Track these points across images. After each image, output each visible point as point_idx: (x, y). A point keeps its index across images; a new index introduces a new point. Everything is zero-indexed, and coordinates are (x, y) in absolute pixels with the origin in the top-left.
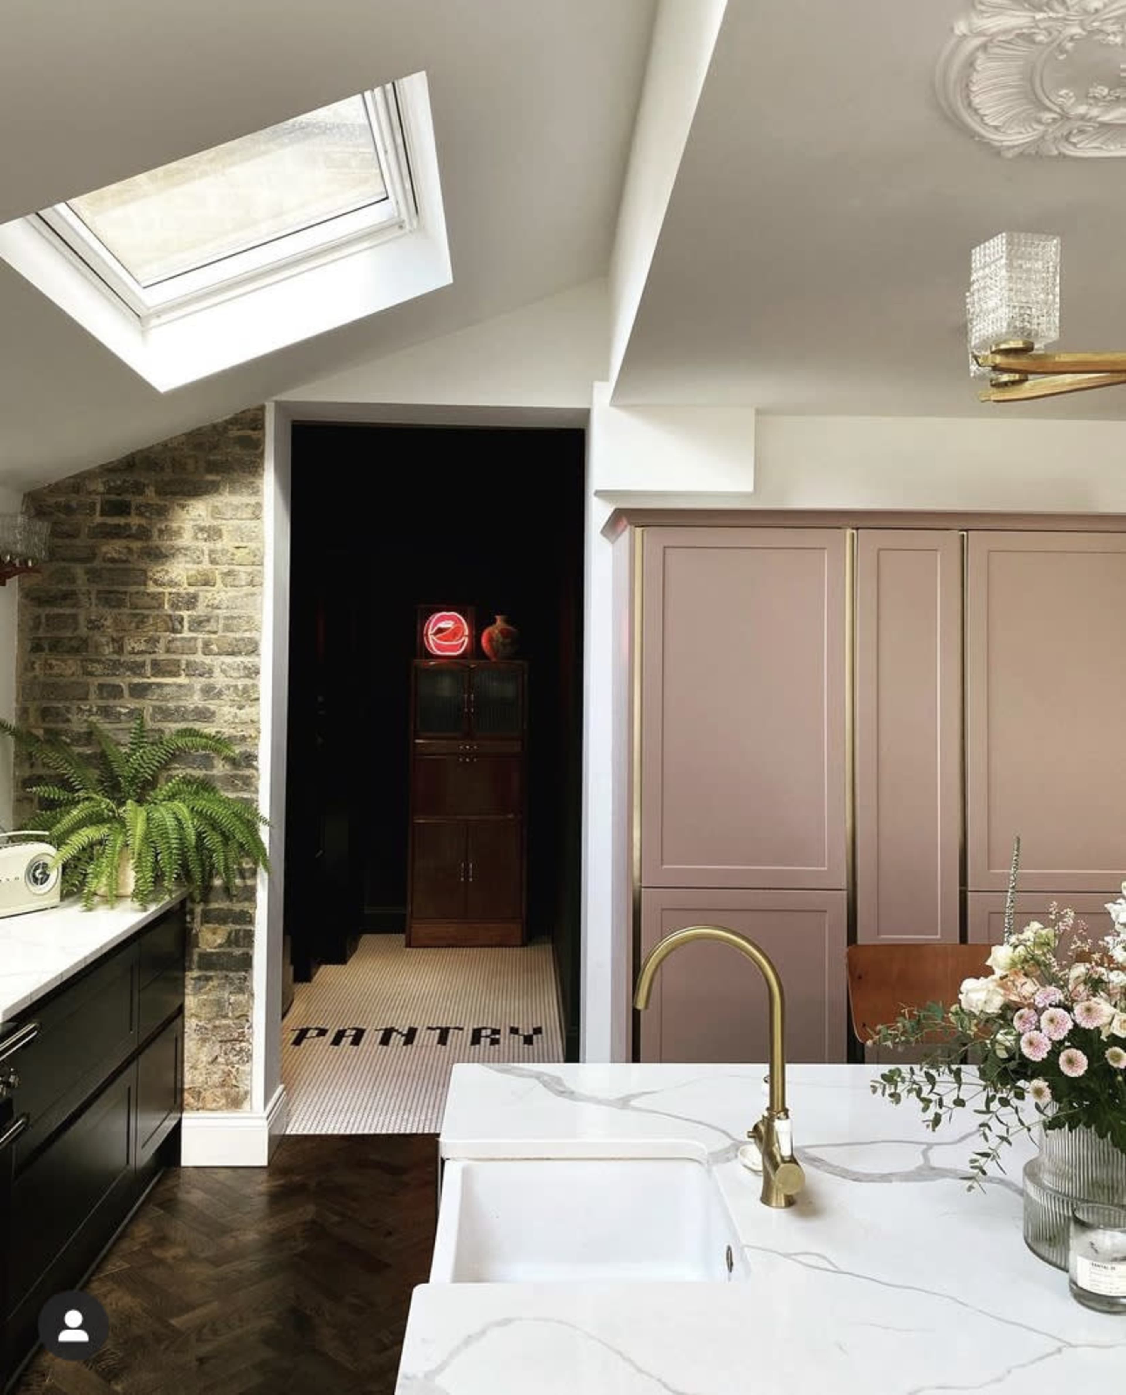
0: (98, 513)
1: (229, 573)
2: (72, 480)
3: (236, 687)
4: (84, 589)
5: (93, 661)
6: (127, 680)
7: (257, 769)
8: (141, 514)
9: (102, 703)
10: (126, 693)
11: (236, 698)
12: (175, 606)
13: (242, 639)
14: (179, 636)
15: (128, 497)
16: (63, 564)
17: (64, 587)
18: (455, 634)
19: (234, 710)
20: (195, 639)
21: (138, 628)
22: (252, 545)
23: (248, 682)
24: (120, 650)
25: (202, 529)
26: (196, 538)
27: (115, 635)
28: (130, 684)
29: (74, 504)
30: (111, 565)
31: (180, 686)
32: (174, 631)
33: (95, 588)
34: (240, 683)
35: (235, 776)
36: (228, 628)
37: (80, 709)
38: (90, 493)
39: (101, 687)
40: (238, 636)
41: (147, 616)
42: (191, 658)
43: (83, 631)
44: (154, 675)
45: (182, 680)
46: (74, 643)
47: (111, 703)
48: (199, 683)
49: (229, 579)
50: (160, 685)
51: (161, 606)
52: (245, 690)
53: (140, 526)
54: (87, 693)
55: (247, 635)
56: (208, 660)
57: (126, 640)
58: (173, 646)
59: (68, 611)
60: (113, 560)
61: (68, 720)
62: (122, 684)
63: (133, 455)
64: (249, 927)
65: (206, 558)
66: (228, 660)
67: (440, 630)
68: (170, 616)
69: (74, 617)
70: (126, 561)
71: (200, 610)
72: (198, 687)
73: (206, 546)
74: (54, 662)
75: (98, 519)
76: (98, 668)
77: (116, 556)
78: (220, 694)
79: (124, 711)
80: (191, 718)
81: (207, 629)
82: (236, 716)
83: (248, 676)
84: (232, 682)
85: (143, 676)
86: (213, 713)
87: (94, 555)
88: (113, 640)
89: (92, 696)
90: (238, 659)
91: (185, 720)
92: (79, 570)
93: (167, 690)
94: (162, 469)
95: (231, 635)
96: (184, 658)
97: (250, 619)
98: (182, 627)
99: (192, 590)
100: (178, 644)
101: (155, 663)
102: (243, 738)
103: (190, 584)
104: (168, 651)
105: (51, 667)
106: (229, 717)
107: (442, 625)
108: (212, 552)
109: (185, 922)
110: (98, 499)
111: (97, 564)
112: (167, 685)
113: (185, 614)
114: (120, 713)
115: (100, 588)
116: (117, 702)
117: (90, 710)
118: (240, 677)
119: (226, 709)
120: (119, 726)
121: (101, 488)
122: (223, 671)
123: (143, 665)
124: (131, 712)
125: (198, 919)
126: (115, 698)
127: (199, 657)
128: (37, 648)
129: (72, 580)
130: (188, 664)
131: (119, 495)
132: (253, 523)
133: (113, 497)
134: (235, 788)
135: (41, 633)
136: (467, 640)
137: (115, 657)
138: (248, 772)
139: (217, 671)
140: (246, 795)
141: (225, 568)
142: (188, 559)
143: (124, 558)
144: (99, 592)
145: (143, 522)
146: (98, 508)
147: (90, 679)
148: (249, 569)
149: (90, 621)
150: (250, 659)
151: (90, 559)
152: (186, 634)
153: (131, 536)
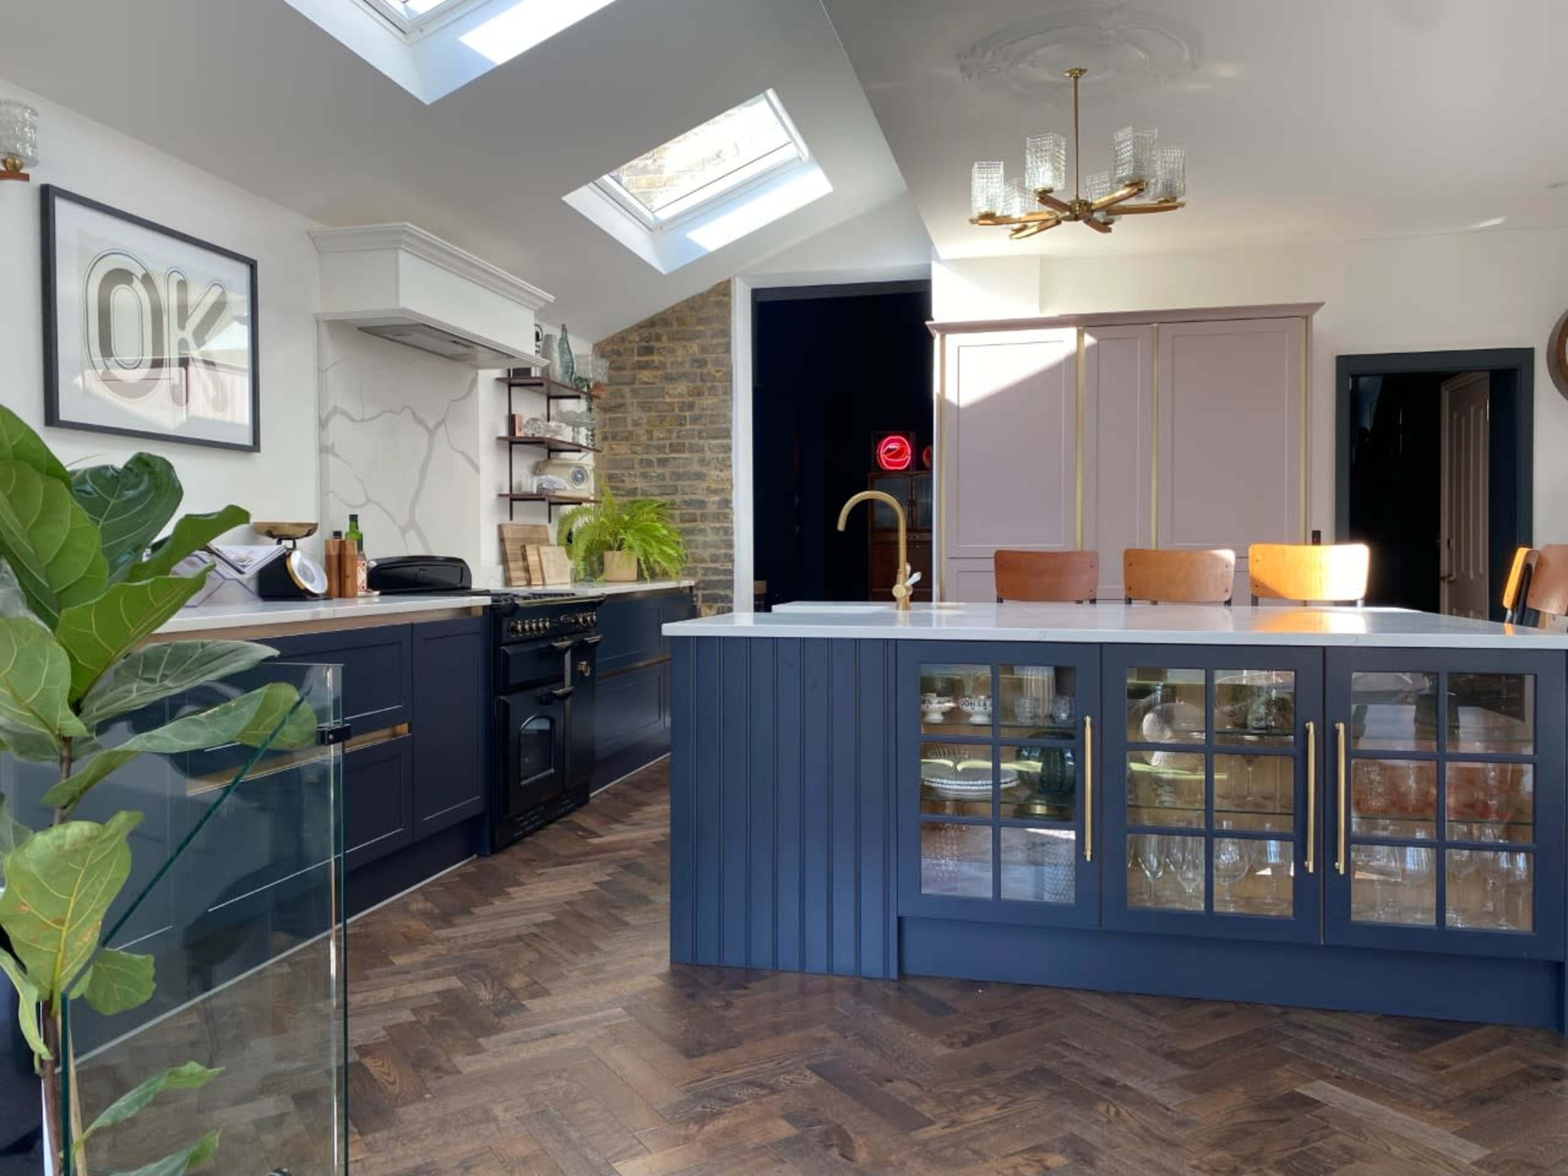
0: (636, 354)
1: (713, 388)
2: (621, 335)
3: (718, 459)
4: (630, 401)
5: (636, 445)
6: (656, 456)
7: (732, 509)
8: (660, 354)
9: (642, 470)
10: (655, 465)
11: (716, 465)
12: (681, 409)
13: (719, 429)
14: (684, 428)
15: (652, 343)
16: (617, 387)
17: (620, 401)
18: (899, 453)
19: (717, 473)
20: (694, 429)
21: (660, 423)
22: (725, 369)
23: (724, 455)
24: (651, 438)
25: (696, 361)
26: (692, 367)
27: (648, 428)
28: (657, 458)
29: (622, 350)
30: (644, 386)
31: (686, 459)
32: (681, 424)
33: (635, 401)
34: (720, 456)
35: (718, 514)
36: (712, 422)
37: (630, 474)
38: (630, 342)
39: (642, 460)
40: (718, 426)
41: (666, 416)
42: (692, 441)
43: (630, 428)
44: (672, 452)
45: (686, 455)
46: (626, 434)
47: (647, 470)
48: (696, 457)
49: (712, 392)
50: (674, 458)
51: (673, 410)
52: (723, 460)
53: (660, 362)
54: (633, 465)
55: (724, 426)
56: (702, 442)
57: (654, 433)
58: (681, 434)
59: (620, 415)
60: (646, 383)
61: (623, 481)
62: (653, 459)
63: (653, 317)
64: (729, 605)
65: (698, 379)
66: (713, 442)
67: (889, 451)
68: (679, 416)
69: (625, 418)
70: (653, 383)
71: (697, 411)
72: (696, 459)
73: (698, 371)
74: (614, 446)
75: (636, 358)
76: (638, 449)
77: (647, 380)
78: (709, 463)
79: (654, 474)
80: (693, 479)
81: (701, 422)
82: (718, 476)
83: (725, 452)
84: (715, 455)
85: (665, 453)
86: (705, 475)
87: (635, 379)
88: (648, 432)
89: (636, 466)
90: (718, 442)
91: (689, 479)
92: (626, 390)
93: (678, 461)
94: (671, 325)
95: (713, 426)
96: (687, 442)
97: (725, 415)
98: (686, 422)
99: (691, 399)
100: (684, 433)
101: (671, 445)
102: (723, 490)
103: (690, 396)
104: (678, 437)
105: (613, 449)
106: (715, 478)
107: (891, 446)
108: (701, 375)
109: (693, 601)
110: (635, 345)
111: (637, 386)
112: (678, 458)
113: (687, 414)
114: (652, 477)
115: (638, 400)
116: (651, 469)
117: (635, 475)
118: (720, 452)
120: (652, 484)
121: (637, 339)
122: (710, 449)
123: (664, 447)
124: (659, 476)
125: (700, 599)
126: (649, 466)
127: (696, 441)
129: (623, 396)
130: (691, 445)
131: (647, 342)
132: (725, 355)
133: (644, 344)
134: (719, 521)
135: (606, 430)
136: (909, 458)
137: (647, 442)
138: (727, 511)
139: (706, 449)
140: (726, 525)
141: (709, 384)
142: (688, 380)
143: (651, 381)
144: (638, 403)
145: (662, 359)
146: (636, 350)
147: (634, 456)
148: (725, 384)
149: (634, 421)
150: (724, 441)
151: (632, 383)
152: (688, 427)
153: (655, 368)
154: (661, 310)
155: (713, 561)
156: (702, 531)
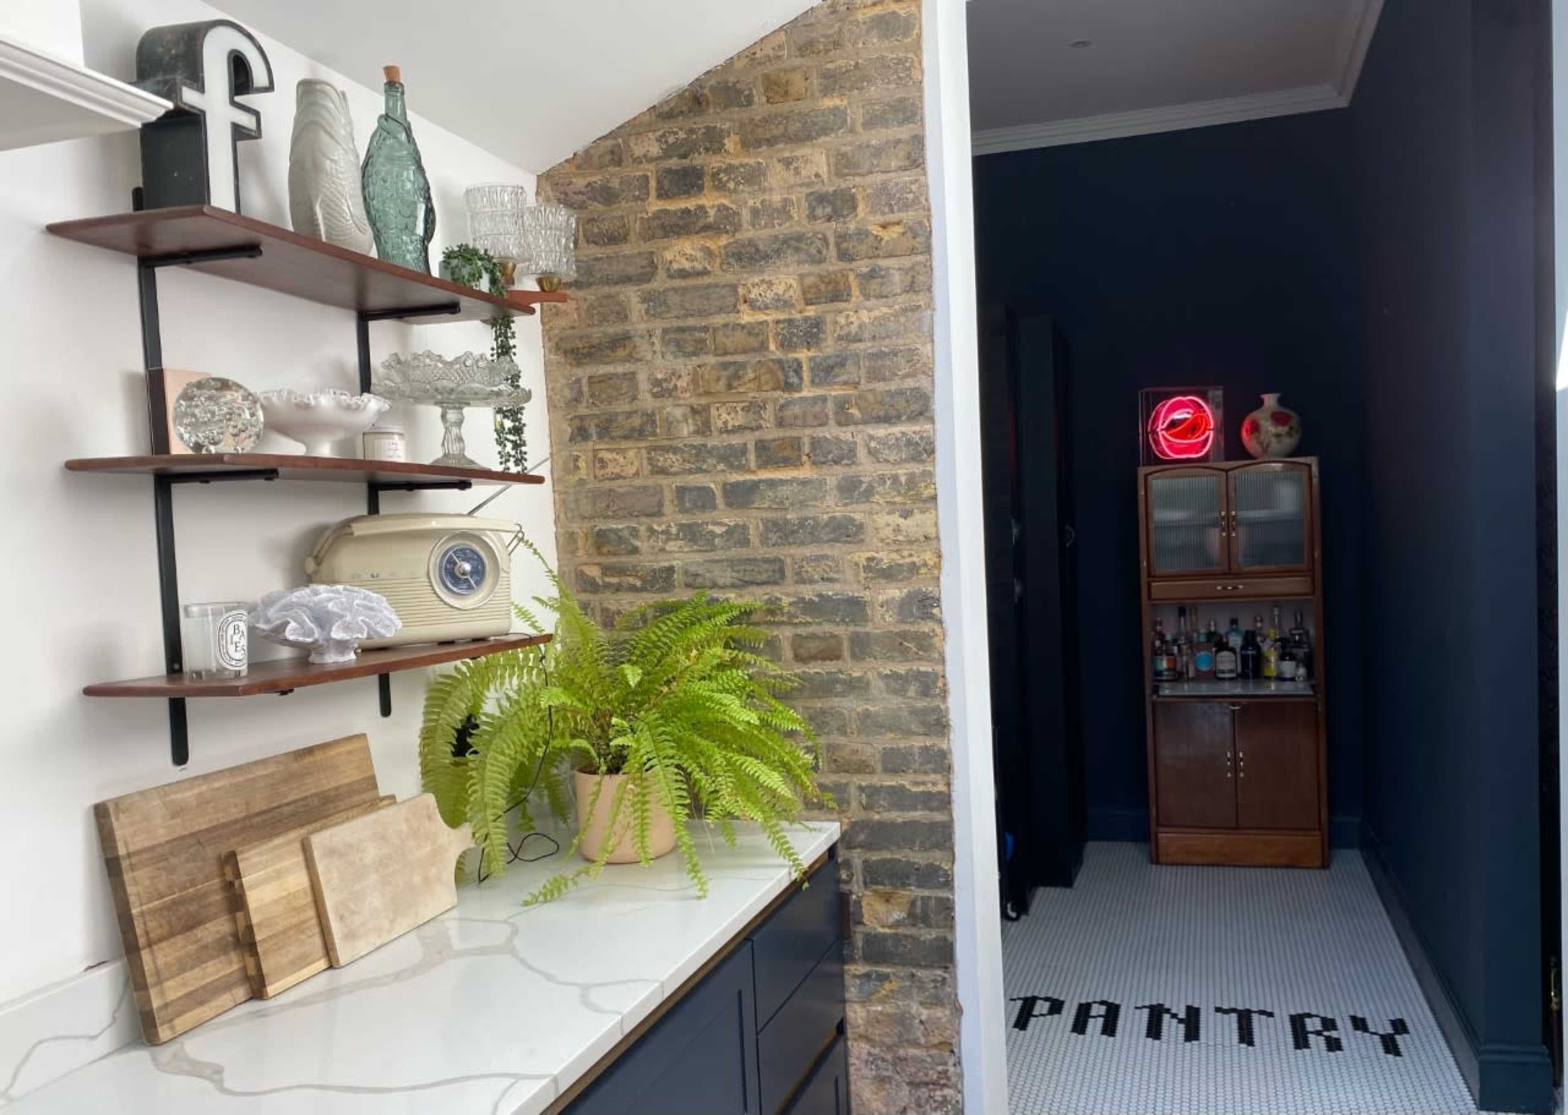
0: (653, 193)
1: (872, 275)
2: (610, 143)
3: (895, 479)
4: (642, 327)
5: (666, 449)
6: (720, 478)
7: (940, 622)
8: (720, 187)
9: (685, 519)
10: (720, 501)
11: (898, 499)
12: (786, 344)
13: (900, 392)
14: (797, 395)
15: (698, 160)
16: (606, 289)
17: (613, 329)
19: (896, 519)
20: (824, 399)
21: (730, 387)
22: (908, 216)
23: (916, 468)
24: (704, 429)
25: (823, 199)
26: (812, 217)
27: (695, 401)
28: (725, 484)
29: (615, 184)
30: (678, 283)
31: (804, 483)
32: (788, 387)
33: (659, 325)
34: (902, 472)
35: (904, 635)
36: (875, 375)
37: (651, 531)
38: (637, 161)
39: (681, 492)
40: (893, 386)
41: (743, 366)
42: (821, 432)
43: (646, 401)
44: (760, 467)
45: (805, 472)
46: (636, 421)
47: (699, 518)
48: (833, 476)
49: (874, 285)
50: (772, 484)
51: (763, 347)
52: (912, 481)
53: (722, 208)
54: (660, 504)
55: (910, 383)
56: (846, 434)
57: (713, 412)
58: (788, 413)
59: (620, 369)
60: (683, 274)
61: (635, 551)
62: (712, 486)
63: (698, 83)
64: (943, 894)
65: (832, 252)
66: (881, 431)
68: (780, 362)
69: (631, 377)
70: (704, 273)
71: (829, 347)
72: (832, 481)
73: (830, 229)
74: (607, 456)
75: (655, 205)
76: (672, 460)
77: (687, 265)
78: (869, 492)
79: (718, 530)
80: (826, 538)
81: (845, 377)
82: (897, 530)
83: (915, 458)
84: (886, 470)
85: (743, 468)
86: (861, 527)
87: (654, 269)
88: (694, 411)
89: (669, 508)
90: (897, 430)
91: (816, 540)
92: (631, 295)
93: (784, 491)
94: (750, 102)
95: (881, 386)
96: (806, 434)
97: (911, 354)
98: (801, 379)
99: (811, 311)
100: (796, 410)
101: (762, 447)
102: (914, 568)
103: (809, 303)
104: (781, 423)
105: (603, 463)
106: (888, 532)
108: (842, 237)
109: (839, 881)
110: (650, 170)
111: (659, 283)
112: (783, 482)
113: (803, 355)
114: (712, 533)
115: (665, 324)
116: (707, 516)
117: (666, 532)
118: (902, 461)
119: (882, 519)
120: (712, 555)
121: (655, 150)
122: (872, 453)
123: (744, 450)
124: (730, 532)
125: (858, 876)
126: (703, 508)
127: (830, 431)
128: (581, 433)
129: (623, 316)
130: (815, 443)
131: (684, 156)
132: (906, 177)
133: (674, 163)
135: (582, 410)
137: (698, 441)
138: (926, 627)
139: (862, 454)
140: (924, 668)
141: (863, 266)
142: (803, 256)
143: (699, 267)
144: (665, 331)
145: (725, 200)
146: (653, 183)
147: (663, 481)
148: (907, 262)
149: (657, 383)
150: (917, 428)
151: (647, 276)
152: (807, 392)
153: (707, 228)
154: (717, 59)
155: (892, 770)
156: (856, 686)
